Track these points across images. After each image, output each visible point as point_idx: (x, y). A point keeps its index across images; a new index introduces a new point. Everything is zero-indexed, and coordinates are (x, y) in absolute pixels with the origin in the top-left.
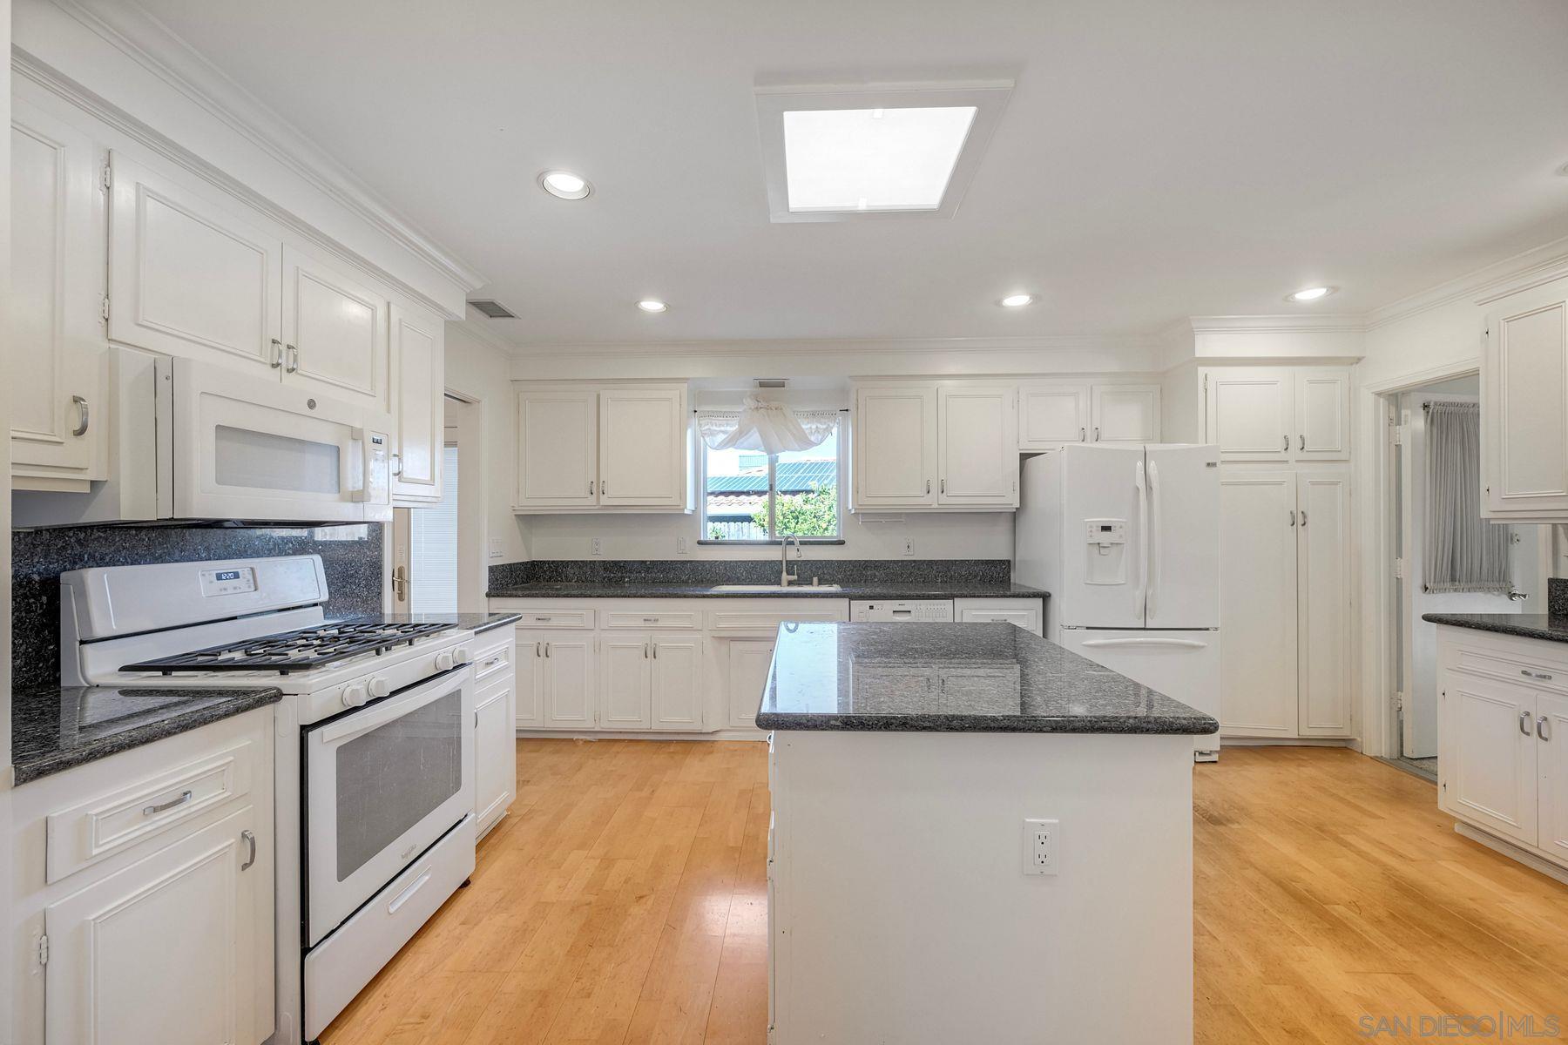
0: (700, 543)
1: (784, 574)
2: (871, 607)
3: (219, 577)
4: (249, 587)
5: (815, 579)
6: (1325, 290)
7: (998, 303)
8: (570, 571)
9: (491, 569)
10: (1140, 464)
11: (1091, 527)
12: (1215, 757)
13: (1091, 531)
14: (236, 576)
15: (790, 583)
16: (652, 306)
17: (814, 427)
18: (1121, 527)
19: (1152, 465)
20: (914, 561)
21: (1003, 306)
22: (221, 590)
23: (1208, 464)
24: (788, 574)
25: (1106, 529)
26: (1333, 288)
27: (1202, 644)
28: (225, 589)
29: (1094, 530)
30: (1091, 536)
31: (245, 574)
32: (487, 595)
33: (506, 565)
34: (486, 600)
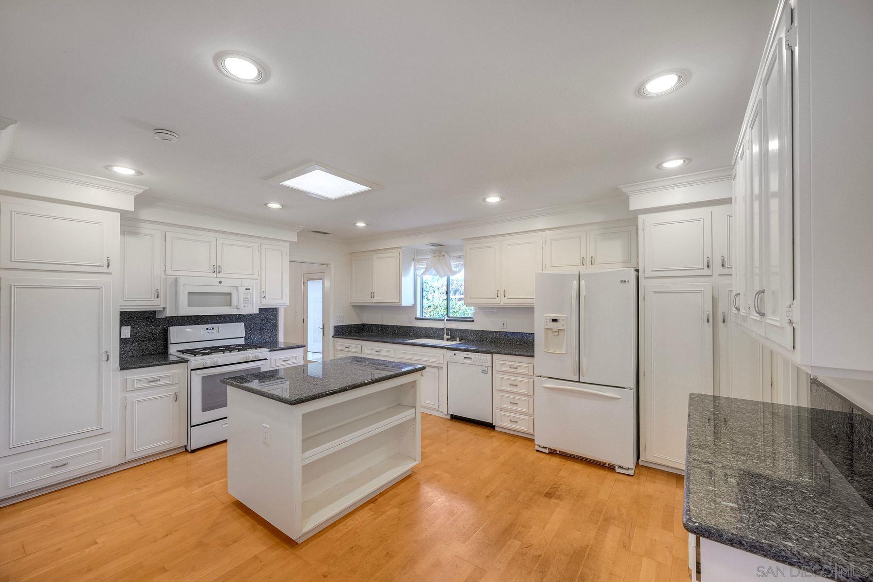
0: (416, 319)
1: (445, 334)
2: (455, 354)
3: (207, 329)
4: (217, 332)
5: (458, 338)
6: (681, 161)
7: (484, 200)
8: (374, 328)
9: (335, 327)
10: (575, 283)
11: (547, 319)
12: (631, 472)
13: (547, 322)
14: (213, 329)
15: (448, 340)
16: (361, 225)
17: (458, 263)
18: (563, 320)
19: (582, 282)
20: (506, 332)
21: (486, 202)
23: (622, 281)
24: (447, 335)
25: (555, 320)
26: (688, 159)
27: (619, 397)
28: (209, 332)
29: (548, 321)
30: (547, 324)
31: (216, 328)
32: (333, 337)
33: (345, 326)
34: (332, 338)
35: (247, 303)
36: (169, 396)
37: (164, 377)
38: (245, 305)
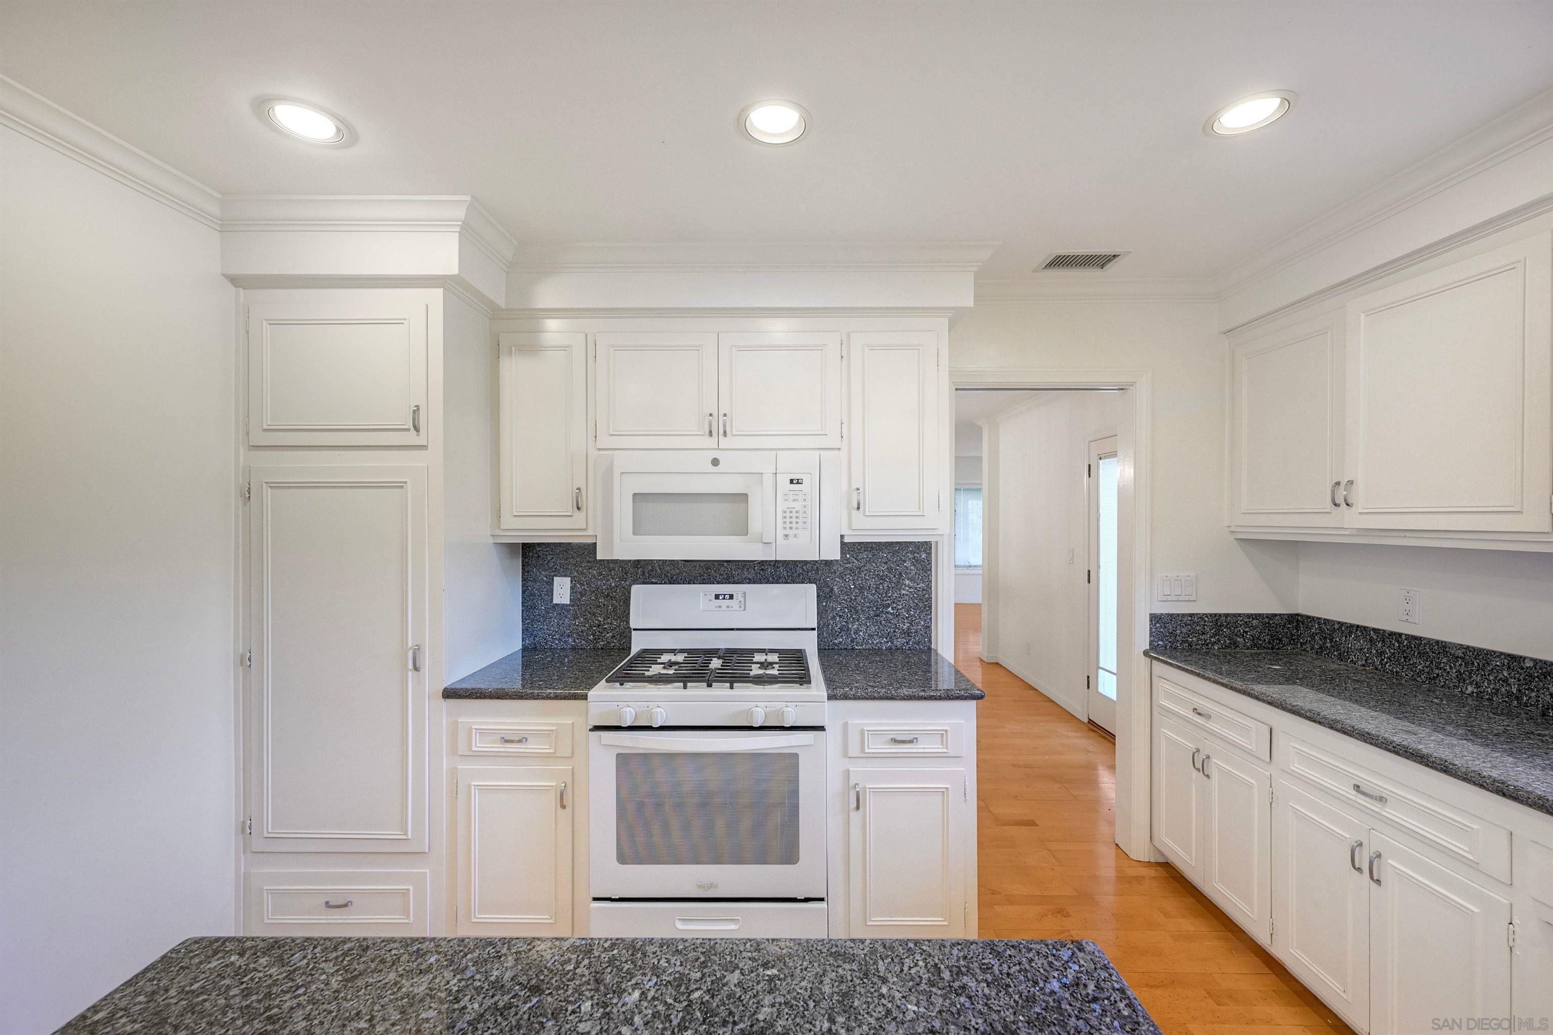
3: (717, 597)
4: (740, 607)
9: (1155, 619)
14: (731, 597)
22: (716, 607)
28: (720, 607)
31: (738, 597)
32: (1146, 653)
33: (1202, 617)
34: (1144, 661)
35: (794, 525)
36: (546, 790)
37: (539, 734)
38: (787, 532)
